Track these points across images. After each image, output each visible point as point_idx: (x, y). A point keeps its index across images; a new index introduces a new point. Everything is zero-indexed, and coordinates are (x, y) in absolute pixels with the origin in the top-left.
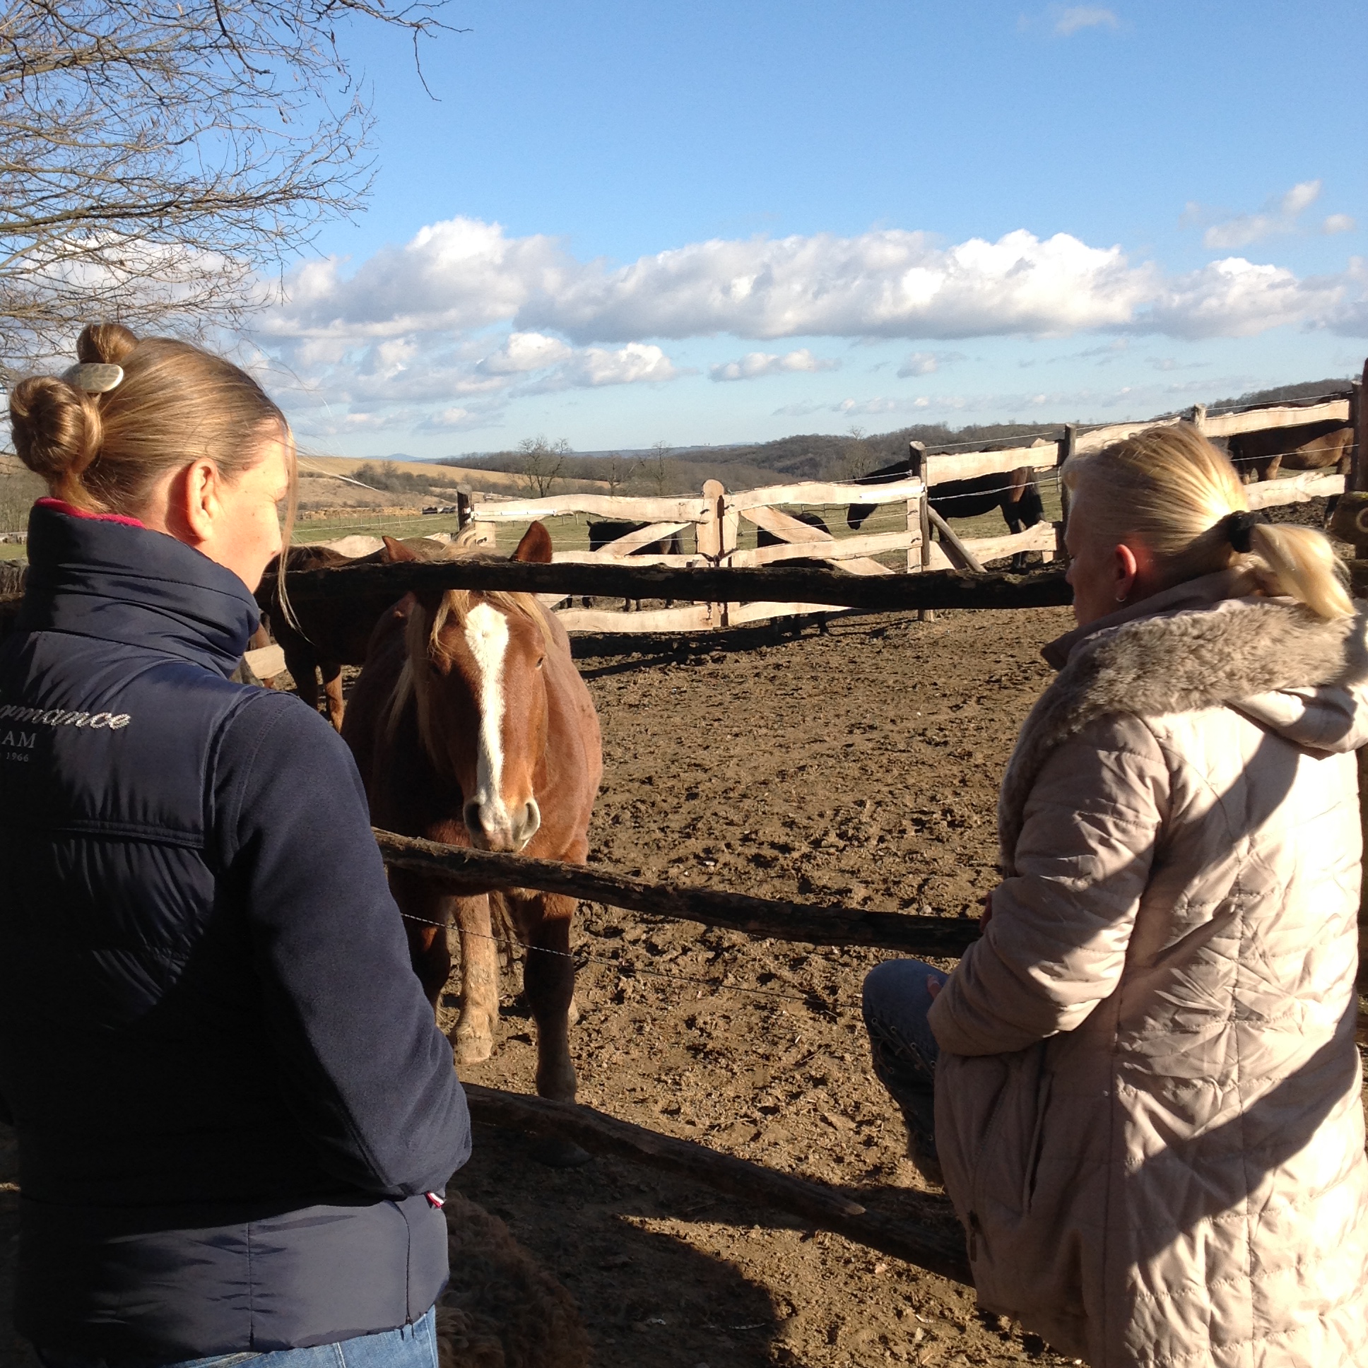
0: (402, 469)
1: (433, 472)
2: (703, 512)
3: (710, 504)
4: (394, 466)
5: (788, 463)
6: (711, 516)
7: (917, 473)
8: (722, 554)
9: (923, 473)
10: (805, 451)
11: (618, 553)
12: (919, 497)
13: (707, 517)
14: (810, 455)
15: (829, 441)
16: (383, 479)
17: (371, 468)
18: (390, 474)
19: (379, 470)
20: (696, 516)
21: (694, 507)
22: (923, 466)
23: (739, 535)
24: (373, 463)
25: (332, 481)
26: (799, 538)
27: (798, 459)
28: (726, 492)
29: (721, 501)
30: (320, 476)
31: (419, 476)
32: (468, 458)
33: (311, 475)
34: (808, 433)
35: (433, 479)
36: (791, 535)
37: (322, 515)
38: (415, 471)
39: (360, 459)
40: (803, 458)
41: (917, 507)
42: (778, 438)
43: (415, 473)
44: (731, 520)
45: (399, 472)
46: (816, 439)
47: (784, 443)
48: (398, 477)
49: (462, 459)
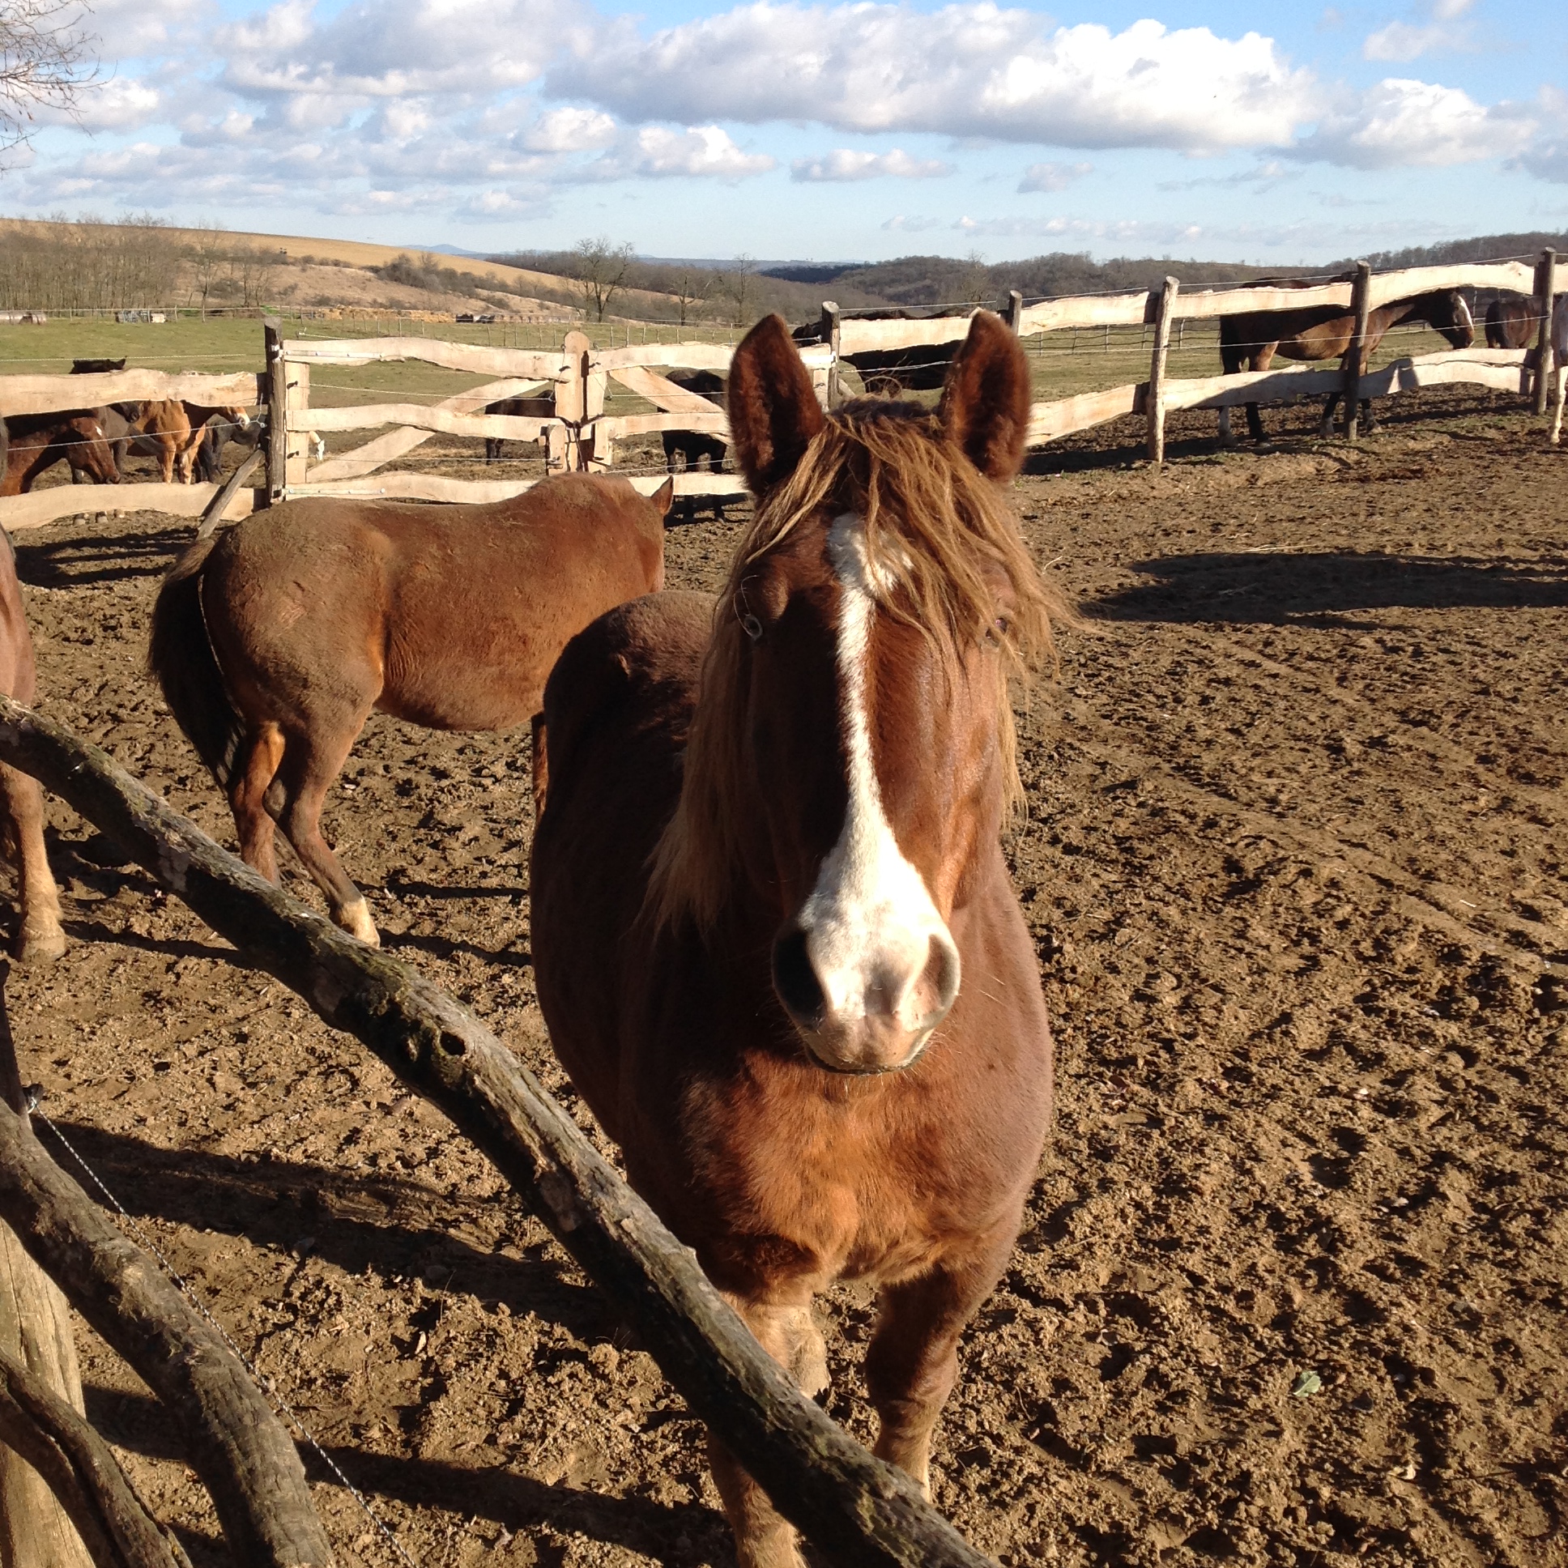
0: (444, 264)
1: (480, 270)
2: (562, 370)
3: (573, 361)
4: (435, 259)
5: (901, 289)
6: (573, 374)
7: (827, 339)
8: (585, 420)
9: (834, 340)
10: (922, 276)
11: (458, 409)
12: (828, 368)
13: (566, 375)
14: (928, 282)
15: (952, 266)
16: (421, 275)
17: (408, 260)
18: (429, 269)
19: (417, 264)
20: (555, 373)
21: (552, 363)
22: (835, 332)
23: (607, 398)
24: (410, 255)
25: (361, 272)
26: (678, 406)
27: (912, 287)
28: (594, 348)
29: (586, 358)
30: (347, 265)
31: (465, 274)
32: (524, 256)
33: (336, 264)
34: (927, 254)
35: (481, 279)
36: (670, 402)
37: (336, 314)
38: (460, 267)
39: (392, 248)
40: (919, 284)
41: (826, 380)
42: (892, 258)
43: (459, 271)
44: (597, 382)
45: (441, 267)
46: (936, 261)
47: (899, 263)
48: (438, 273)
49: (518, 257)
